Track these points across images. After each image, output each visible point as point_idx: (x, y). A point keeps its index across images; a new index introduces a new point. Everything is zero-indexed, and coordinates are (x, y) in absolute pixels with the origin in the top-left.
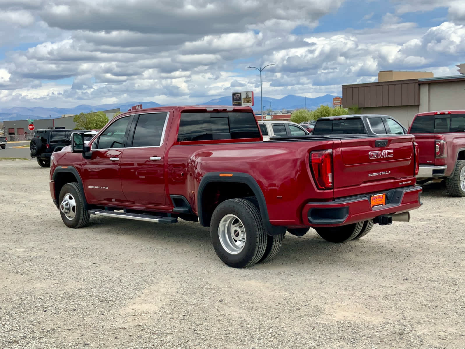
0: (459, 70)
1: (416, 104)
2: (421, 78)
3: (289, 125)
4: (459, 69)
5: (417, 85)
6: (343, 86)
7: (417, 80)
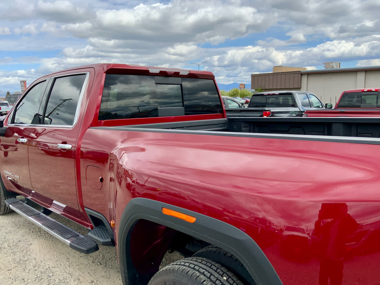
0: (325, 67)
1: (299, 87)
2: (302, 71)
3: (227, 99)
4: (325, 65)
5: (300, 75)
6: (252, 75)
7: (300, 71)
